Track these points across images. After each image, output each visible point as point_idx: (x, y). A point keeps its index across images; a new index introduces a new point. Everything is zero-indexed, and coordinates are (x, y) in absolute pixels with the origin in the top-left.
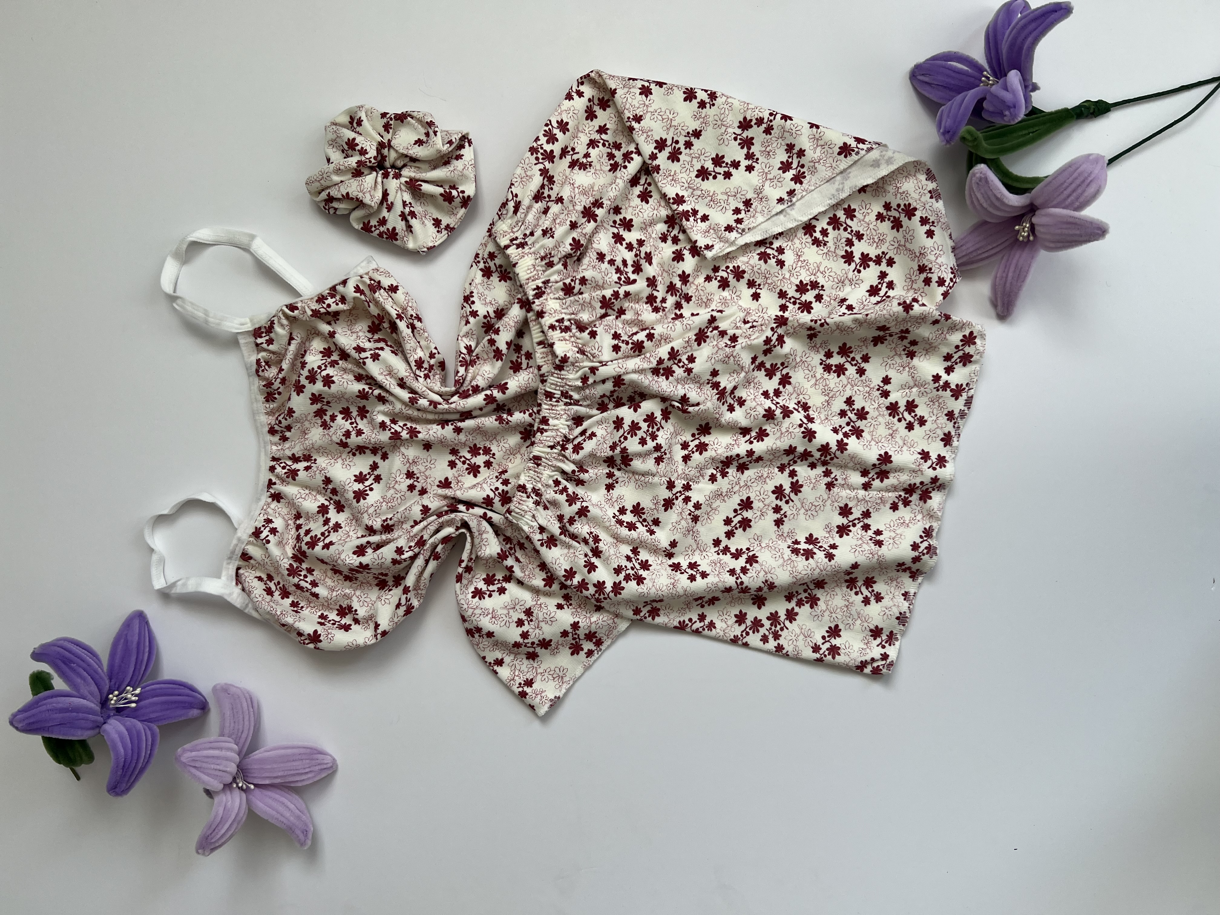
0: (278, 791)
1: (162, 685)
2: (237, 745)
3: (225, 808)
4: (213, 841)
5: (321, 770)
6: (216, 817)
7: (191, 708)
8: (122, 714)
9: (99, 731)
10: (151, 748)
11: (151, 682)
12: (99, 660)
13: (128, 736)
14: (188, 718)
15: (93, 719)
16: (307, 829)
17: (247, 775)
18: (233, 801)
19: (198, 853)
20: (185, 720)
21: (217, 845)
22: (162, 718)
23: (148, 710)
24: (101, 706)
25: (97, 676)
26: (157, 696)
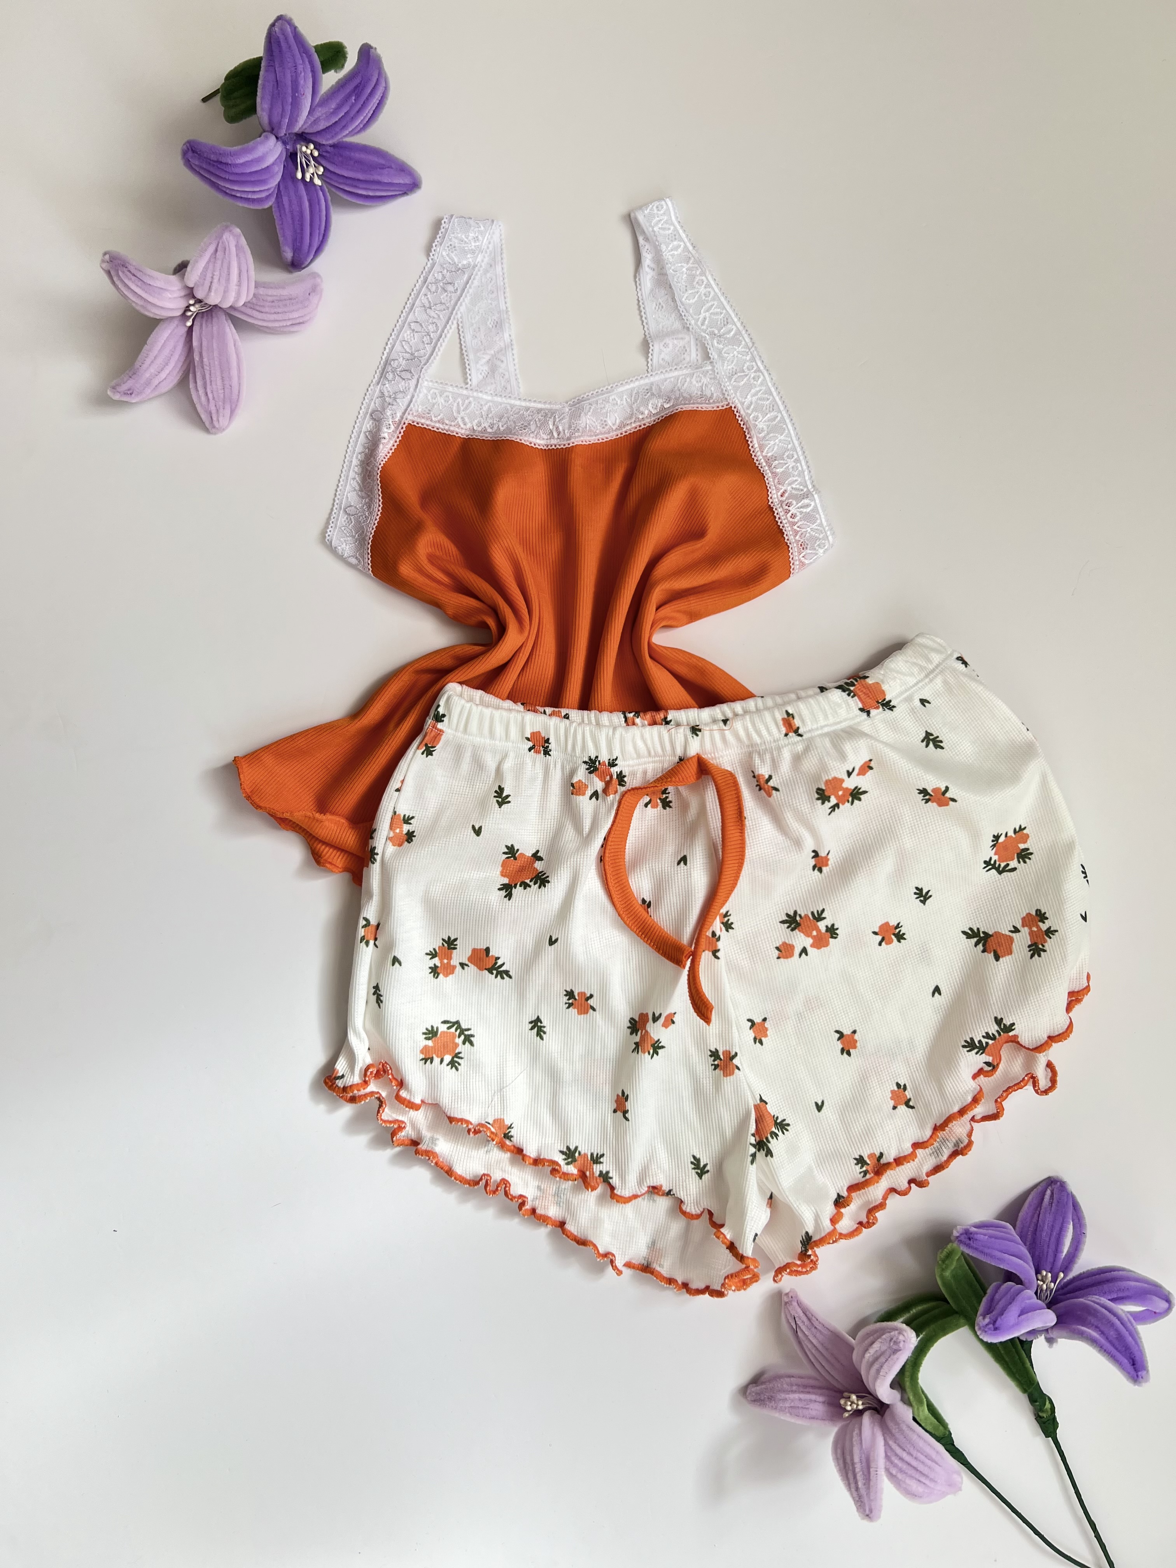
0: (183, 357)
1: (324, 213)
2: (244, 305)
3: (162, 289)
4: (120, 273)
5: (211, 413)
6: (149, 275)
7: (293, 249)
8: (289, 160)
9: (268, 131)
10: (241, 197)
11: (329, 198)
12: (359, 132)
13: (260, 168)
14: (281, 245)
15: (282, 123)
16: (133, 395)
17: (205, 317)
18: (170, 298)
19: (105, 254)
20: (278, 241)
21: (115, 279)
22: (282, 212)
23: (292, 193)
24: (299, 133)
25: (339, 129)
26: (311, 205)
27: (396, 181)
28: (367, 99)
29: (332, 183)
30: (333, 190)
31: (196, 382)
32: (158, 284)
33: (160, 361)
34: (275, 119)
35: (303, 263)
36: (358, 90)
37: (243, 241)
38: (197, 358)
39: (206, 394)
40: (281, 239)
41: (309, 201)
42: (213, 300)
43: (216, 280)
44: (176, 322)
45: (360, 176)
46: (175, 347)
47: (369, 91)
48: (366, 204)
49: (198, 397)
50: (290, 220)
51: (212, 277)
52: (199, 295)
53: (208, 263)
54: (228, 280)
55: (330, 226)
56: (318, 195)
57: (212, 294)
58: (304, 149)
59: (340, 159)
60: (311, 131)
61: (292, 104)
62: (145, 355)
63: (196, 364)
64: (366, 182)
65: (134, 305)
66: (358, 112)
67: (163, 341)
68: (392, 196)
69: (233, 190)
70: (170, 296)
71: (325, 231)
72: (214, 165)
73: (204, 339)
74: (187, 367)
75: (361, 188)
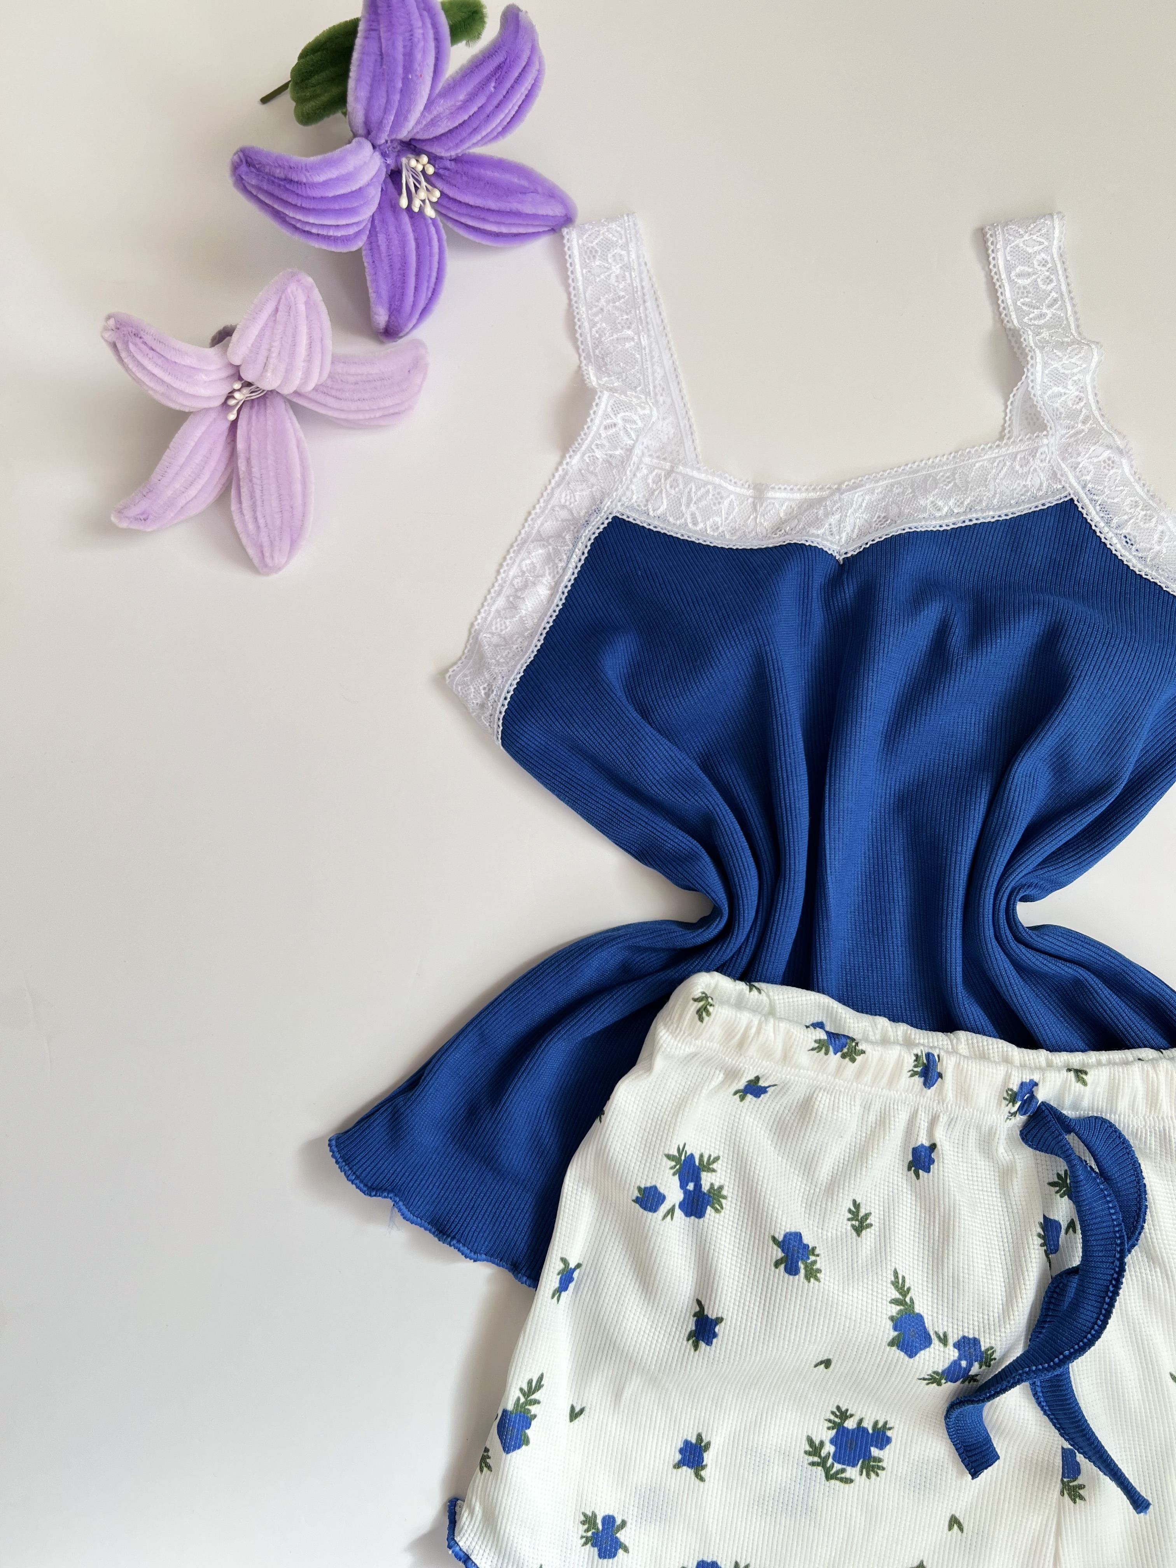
0: (222, 466)
1: (436, 258)
2: (315, 389)
3: (194, 368)
4: (132, 347)
5: (260, 545)
6: (175, 349)
7: (390, 309)
8: (389, 180)
9: (361, 136)
10: (318, 235)
11: (444, 236)
12: (496, 138)
13: (349, 190)
14: (372, 305)
15: (385, 121)
16: (148, 521)
17: (256, 407)
18: (205, 382)
19: (109, 317)
20: (368, 299)
21: (123, 355)
22: (376, 256)
23: (392, 229)
24: (408, 140)
25: (464, 134)
26: (418, 247)
27: (542, 212)
28: (512, 87)
29: (451, 215)
30: (450, 225)
31: (240, 502)
32: (188, 361)
33: (188, 471)
34: (375, 117)
35: (401, 330)
36: (500, 73)
37: (317, 296)
38: (242, 466)
39: (256, 519)
40: (372, 295)
41: (416, 239)
42: (269, 382)
43: (274, 355)
44: (213, 415)
45: (492, 204)
46: (211, 450)
47: (517, 74)
48: (495, 245)
49: (244, 522)
50: (387, 268)
51: (270, 350)
52: (249, 375)
53: (263, 329)
54: (293, 354)
55: (444, 276)
56: (428, 232)
57: (269, 374)
58: (413, 163)
59: (465, 178)
60: (426, 136)
61: (401, 91)
62: (167, 464)
63: (241, 476)
64: (499, 212)
65: (151, 392)
66: (497, 107)
67: (193, 444)
68: (533, 233)
69: (307, 223)
70: (204, 378)
71: (436, 284)
72: (280, 185)
73: (253, 438)
74: (228, 479)
75: (492, 222)
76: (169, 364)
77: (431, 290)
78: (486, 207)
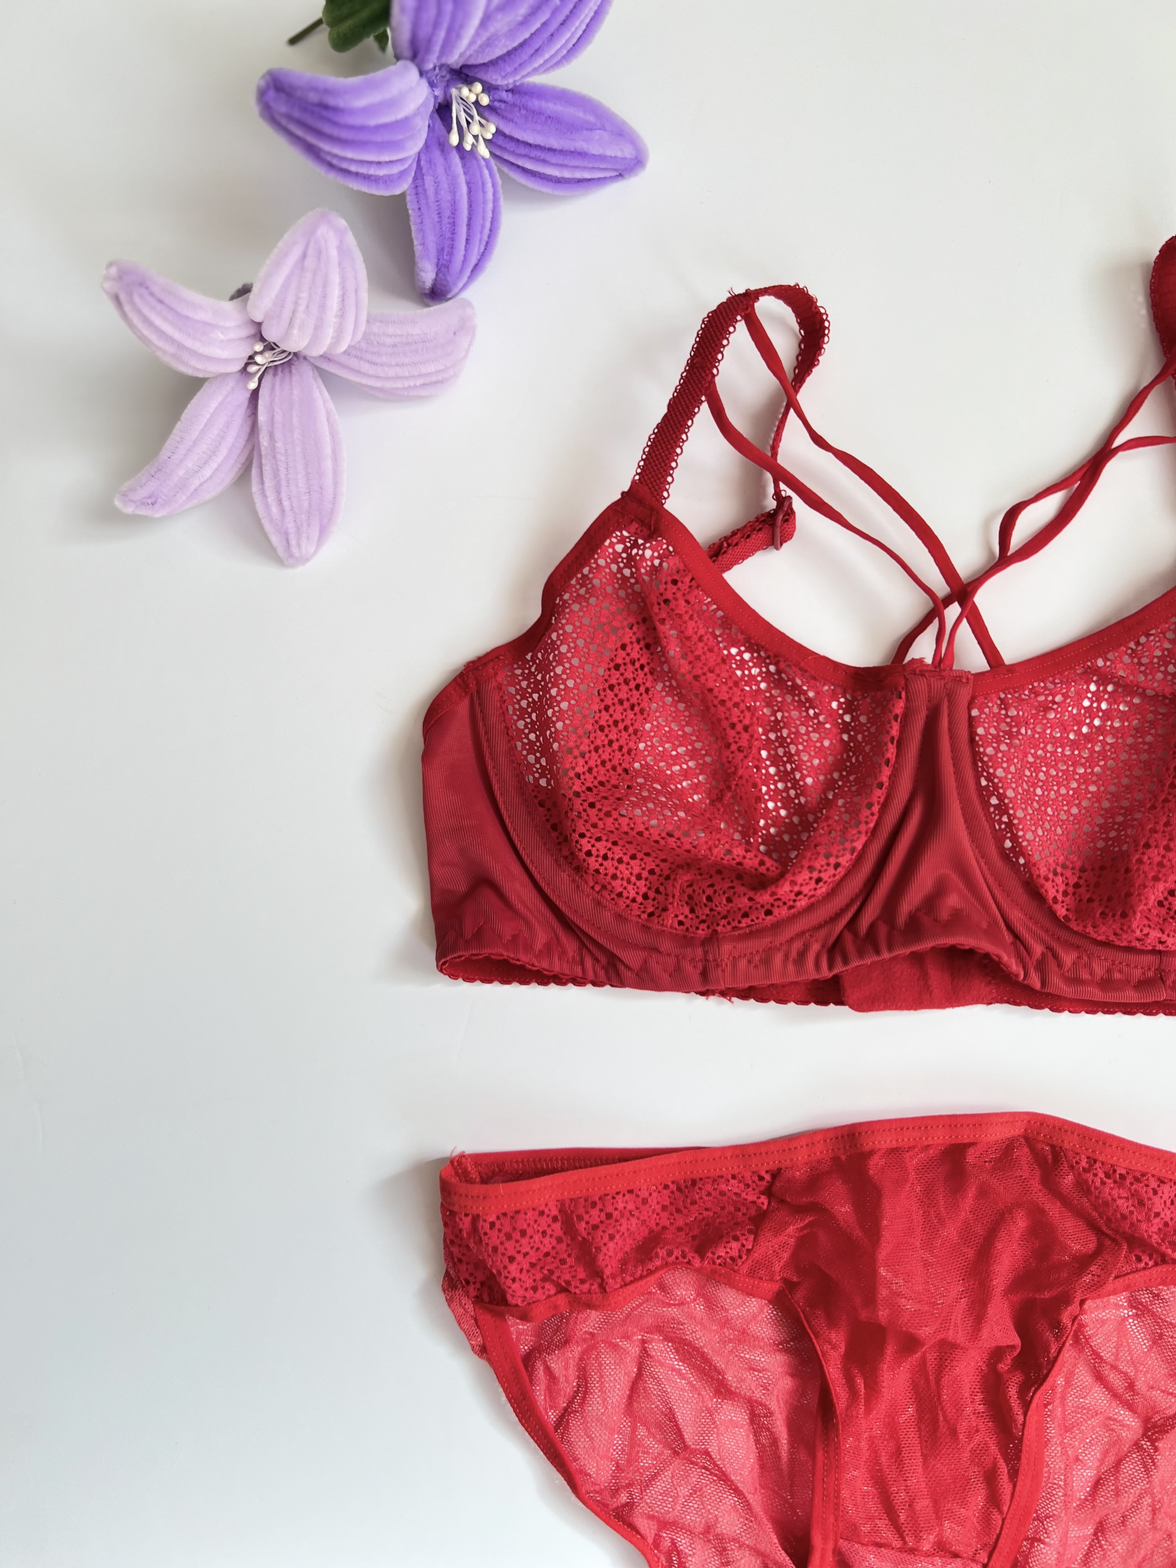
0: (242, 442)
1: (490, 206)
2: (347, 352)
3: (209, 324)
4: (137, 299)
5: (286, 534)
6: (186, 302)
7: (437, 265)
8: (436, 116)
9: (406, 58)
10: (357, 173)
11: (500, 181)
13: (390, 122)
14: (417, 259)
15: (434, 39)
16: (157, 506)
17: (282, 376)
18: (222, 341)
19: (110, 265)
20: (413, 253)
21: (127, 308)
22: (423, 201)
23: (440, 170)
24: (458, 67)
25: (525, 57)
26: (470, 191)
27: (610, 154)
29: (506, 156)
30: (507, 170)
31: (262, 481)
32: (201, 316)
33: (203, 447)
34: (421, 34)
35: (450, 291)
37: (351, 240)
38: (264, 441)
39: (280, 501)
40: (418, 248)
41: (468, 184)
42: (295, 343)
43: (301, 309)
44: (230, 383)
45: (555, 142)
46: (228, 425)
49: (265, 508)
50: (433, 216)
51: (296, 303)
52: (271, 335)
53: (288, 279)
54: (323, 307)
55: (498, 228)
56: (482, 175)
57: (295, 333)
58: (465, 91)
59: (523, 112)
60: (481, 61)
62: (178, 438)
63: (263, 453)
64: (563, 153)
65: (159, 354)
66: (562, 24)
67: (208, 416)
68: (602, 179)
69: (342, 158)
70: (221, 336)
71: (489, 236)
72: (313, 113)
73: (277, 409)
74: (247, 459)
75: (553, 164)
76: (182, 320)
77: (484, 243)
78: (547, 146)
